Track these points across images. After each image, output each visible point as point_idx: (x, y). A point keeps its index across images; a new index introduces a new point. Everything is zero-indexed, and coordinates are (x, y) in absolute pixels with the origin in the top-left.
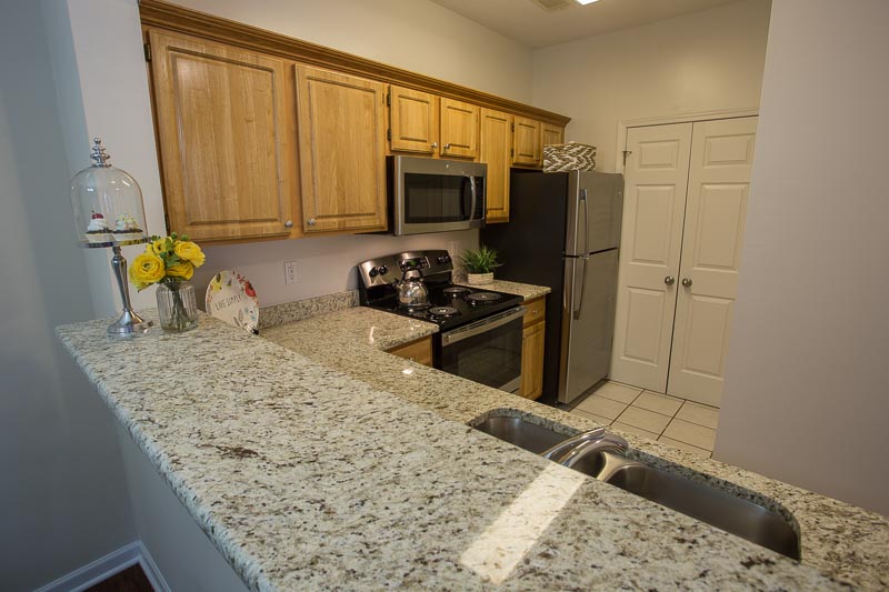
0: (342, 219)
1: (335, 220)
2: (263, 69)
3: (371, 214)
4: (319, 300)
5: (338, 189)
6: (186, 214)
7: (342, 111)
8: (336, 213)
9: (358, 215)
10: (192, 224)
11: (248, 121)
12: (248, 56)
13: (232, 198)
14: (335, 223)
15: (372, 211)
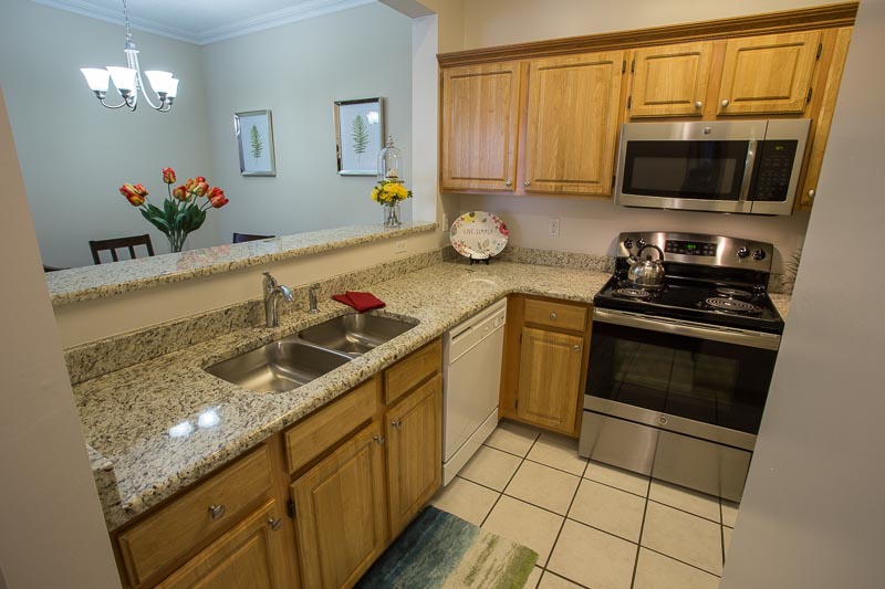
0: (560, 184)
1: (553, 184)
2: (505, 72)
3: (592, 182)
4: (571, 255)
5: (558, 157)
6: (450, 172)
7: (569, 89)
8: (554, 178)
9: (579, 182)
10: (454, 178)
11: (491, 111)
12: (494, 67)
13: (476, 163)
14: (552, 186)
15: (595, 180)
